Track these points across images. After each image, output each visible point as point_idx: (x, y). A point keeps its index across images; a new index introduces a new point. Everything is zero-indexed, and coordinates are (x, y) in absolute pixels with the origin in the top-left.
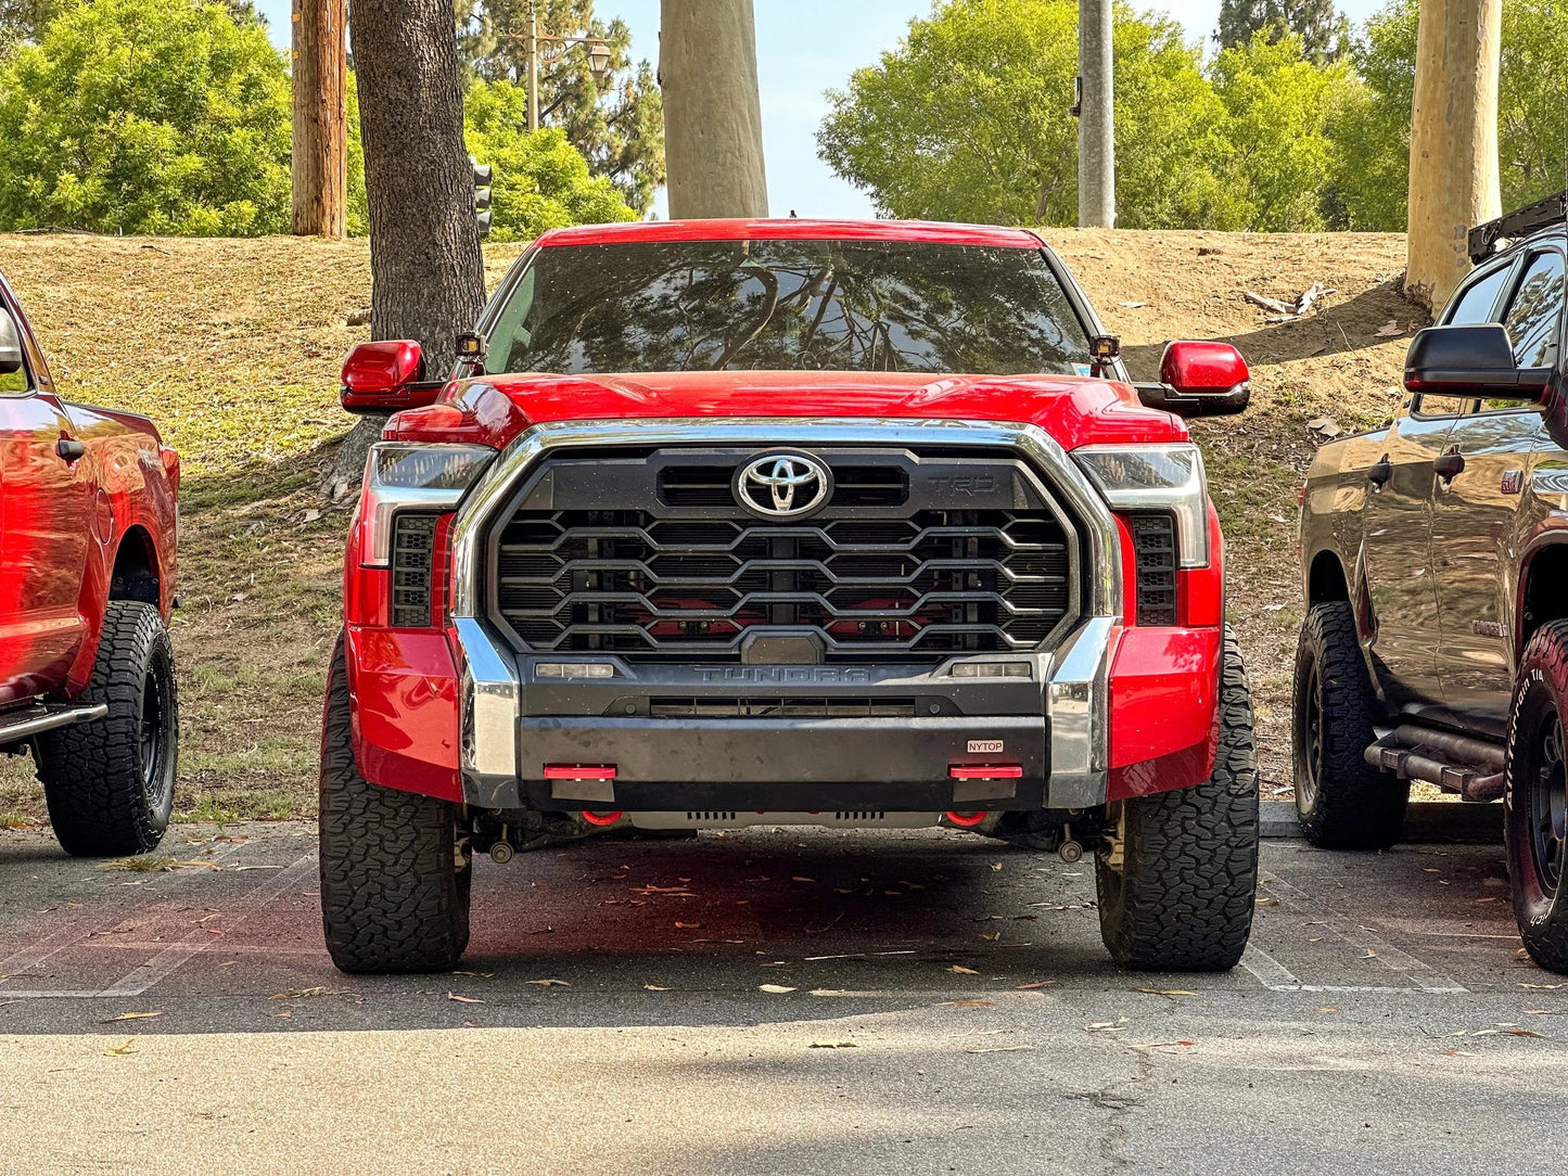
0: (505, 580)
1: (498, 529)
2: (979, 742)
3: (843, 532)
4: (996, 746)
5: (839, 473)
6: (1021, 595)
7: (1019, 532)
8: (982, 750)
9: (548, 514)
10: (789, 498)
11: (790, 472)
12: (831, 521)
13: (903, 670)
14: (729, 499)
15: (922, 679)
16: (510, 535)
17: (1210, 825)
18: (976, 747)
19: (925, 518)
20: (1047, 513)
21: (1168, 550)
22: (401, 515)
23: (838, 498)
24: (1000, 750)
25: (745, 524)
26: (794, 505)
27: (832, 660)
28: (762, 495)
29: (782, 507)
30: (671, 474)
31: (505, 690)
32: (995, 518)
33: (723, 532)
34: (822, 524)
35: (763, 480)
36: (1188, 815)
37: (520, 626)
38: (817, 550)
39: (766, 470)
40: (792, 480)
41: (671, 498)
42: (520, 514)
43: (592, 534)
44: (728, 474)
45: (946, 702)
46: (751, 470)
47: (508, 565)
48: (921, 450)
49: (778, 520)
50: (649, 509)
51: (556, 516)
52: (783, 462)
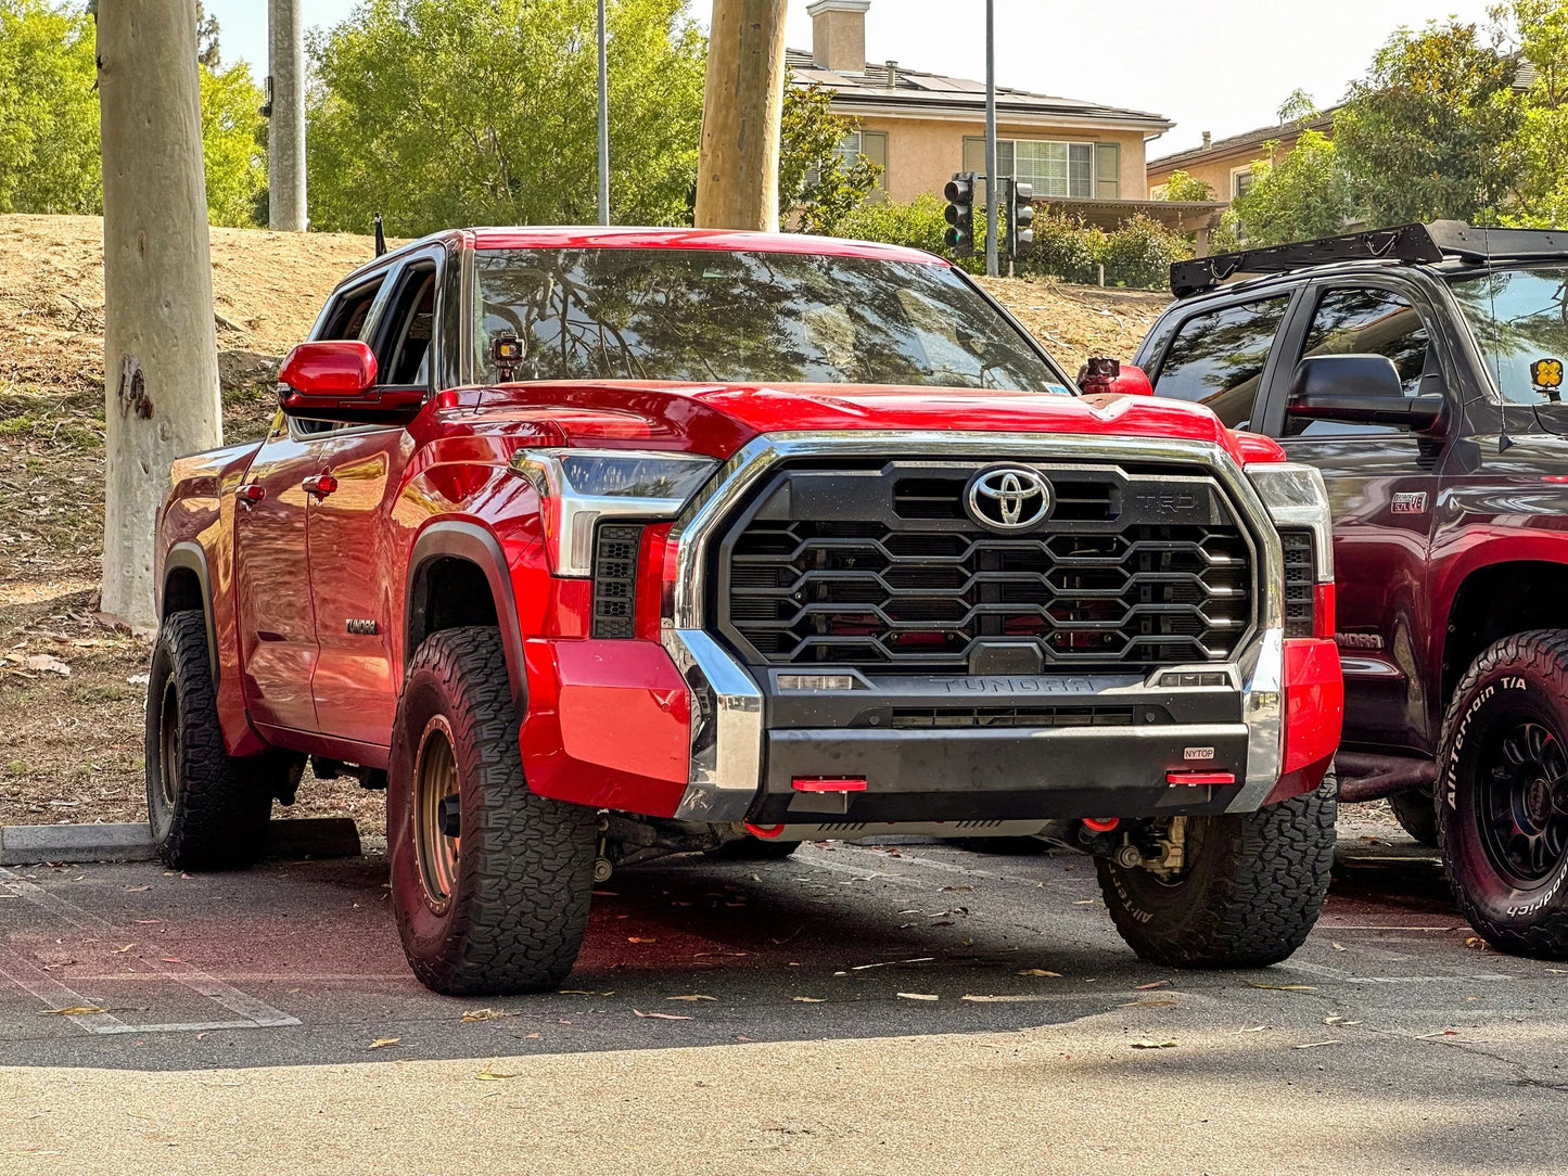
0: (736, 590)
1: (730, 540)
2: (1194, 749)
3: (1063, 545)
4: (1208, 753)
5: (1062, 487)
6: (1217, 607)
7: (1214, 547)
8: (1196, 757)
9: (784, 525)
10: (1018, 509)
11: (1017, 484)
12: (1050, 534)
13: (1119, 679)
14: (960, 511)
15: (1138, 689)
16: (743, 546)
17: (1303, 828)
18: (1192, 754)
19: (1133, 533)
20: (1234, 529)
21: (1307, 565)
22: (605, 523)
23: (1059, 512)
24: (1211, 756)
25: (973, 536)
26: (1021, 519)
27: (1048, 671)
28: (990, 507)
29: (1010, 520)
30: (906, 485)
31: (749, 704)
32: (1193, 533)
33: (955, 545)
34: (1043, 537)
35: (991, 492)
36: (1284, 818)
37: (758, 639)
38: (1039, 562)
39: (995, 483)
40: (1021, 494)
41: (903, 510)
42: (754, 524)
44: (957, 486)
45: (1162, 710)
46: (981, 485)
47: (741, 575)
48: (1131, 467)
49: (1005, 533)
50: (884, 520)
51: (793, 527)
52: (1010, 476)
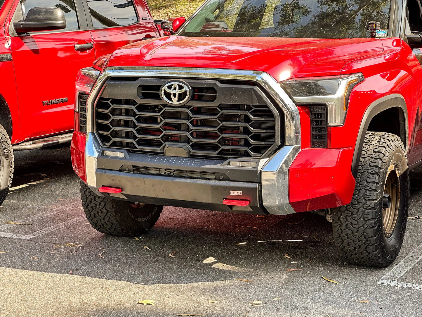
2: (234, 191)
3: (197, 111)
4: (239, 193)
5: (194, 89)
6: (256, 137)
7: (254, 114)
8: (235, 194)
9: (108, 99)
10: (177, 96)
11: (177, 88)
12: (191, 106)
13: (213, 162)
15: (218, 166)
16: (98, 105)
18: (233, 193)
19: (222, 107)
20: (266, 106)
21: (324, 119)
22: (81, 94)
23: (193, 98)
24: (241, 195)
25: (165, 106)
26: (179, 100)
27: (191, 156)
29: (175, 101)
30: (143, 87)
34: (188, 107)
35: (168, 91)
37: (101, 138)
39: (170, 87)
40: (178, 91)
42: (101, 98)
43: (124, 107)
45: (225, 175)
46: (165, 88)
48: (222, 81)
49: (174, 105)
50: (135, 99)
51: (110, 100)
52: (176, 85)
